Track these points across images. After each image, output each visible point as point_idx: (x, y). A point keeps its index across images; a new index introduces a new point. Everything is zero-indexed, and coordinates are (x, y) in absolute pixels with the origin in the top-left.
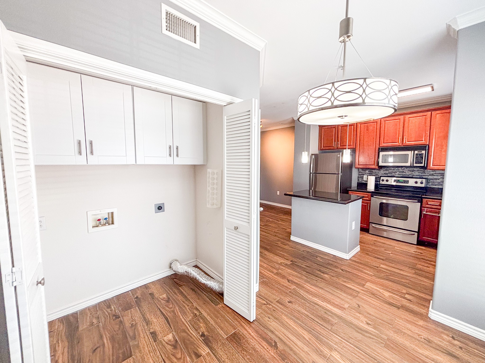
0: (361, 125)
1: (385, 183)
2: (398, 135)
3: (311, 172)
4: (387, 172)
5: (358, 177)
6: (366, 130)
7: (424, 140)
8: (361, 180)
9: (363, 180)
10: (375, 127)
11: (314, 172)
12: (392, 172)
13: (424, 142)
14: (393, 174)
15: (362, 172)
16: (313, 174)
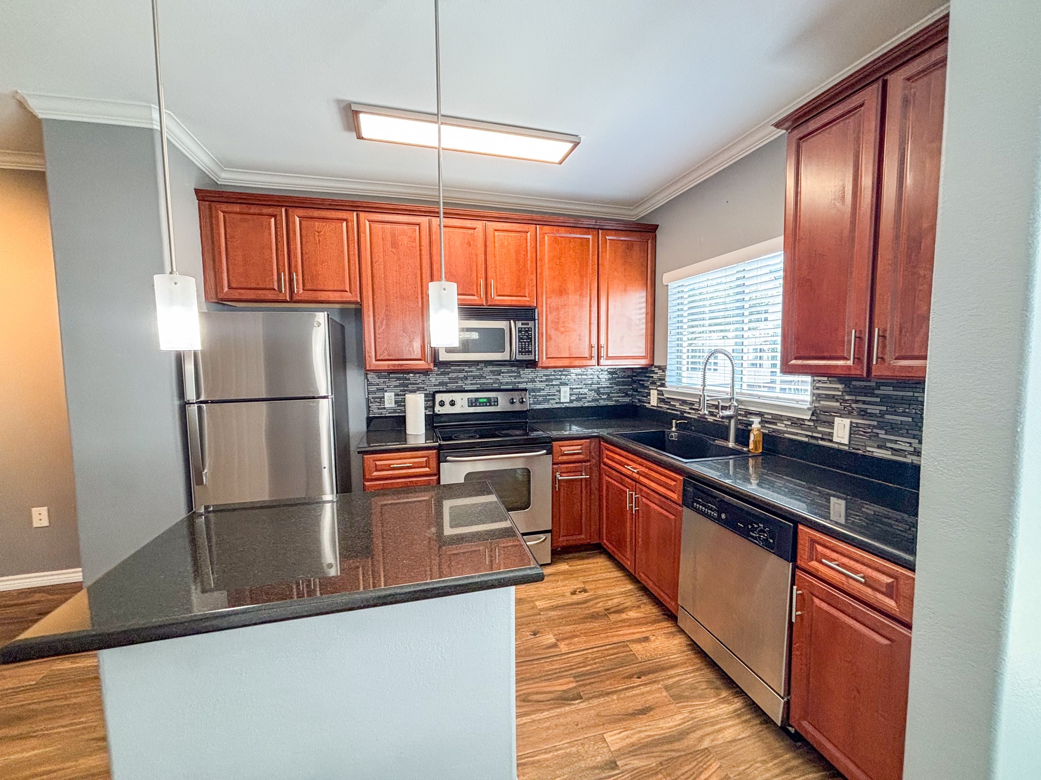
0: (374, 225)
1: (447, 410)
2: (474, 274)
3: (191, 395)
4: (445, 379)
5: (368, 400)
6: (389, 245)
7: (527, 295)
8: (379, 409)
9: (385, 408)
10: (415, 239)
11: (202, 398)
12: (457, 378)
13: (527, 299)
14: (460, 383)
15: (378, 385)
16: (200, 409)
